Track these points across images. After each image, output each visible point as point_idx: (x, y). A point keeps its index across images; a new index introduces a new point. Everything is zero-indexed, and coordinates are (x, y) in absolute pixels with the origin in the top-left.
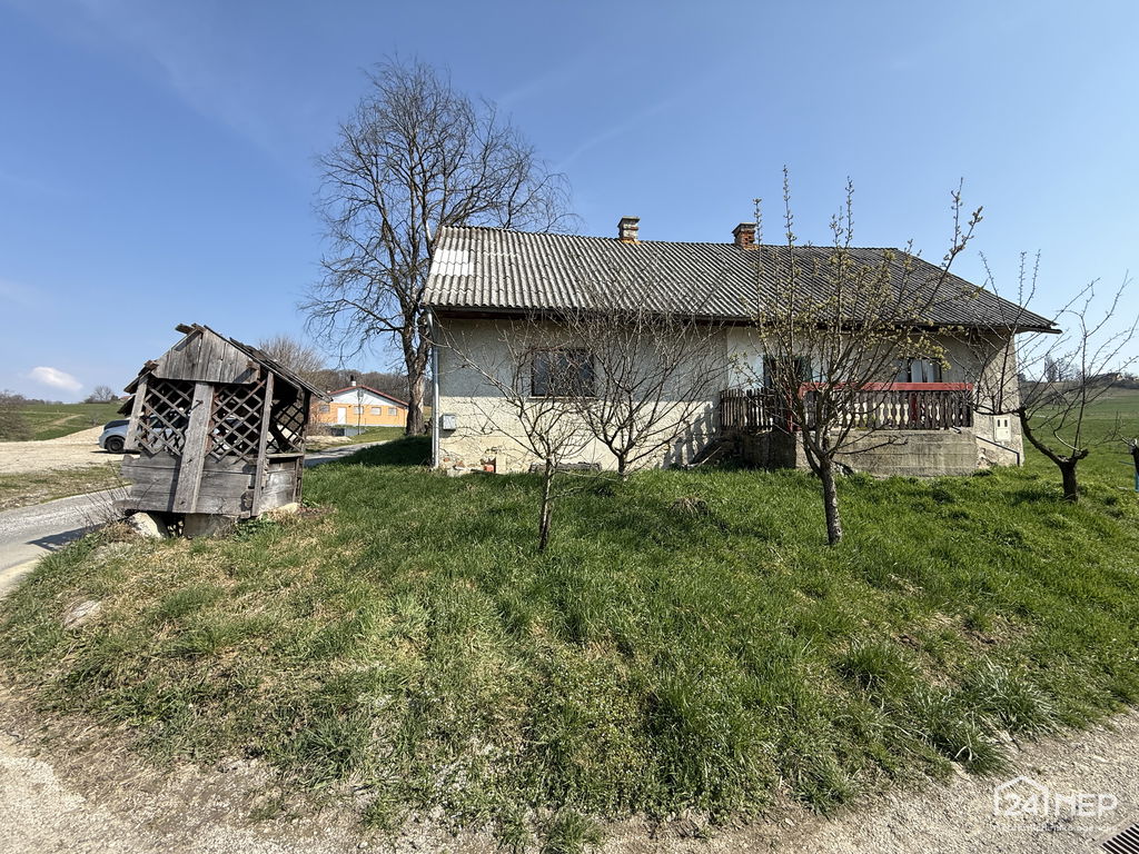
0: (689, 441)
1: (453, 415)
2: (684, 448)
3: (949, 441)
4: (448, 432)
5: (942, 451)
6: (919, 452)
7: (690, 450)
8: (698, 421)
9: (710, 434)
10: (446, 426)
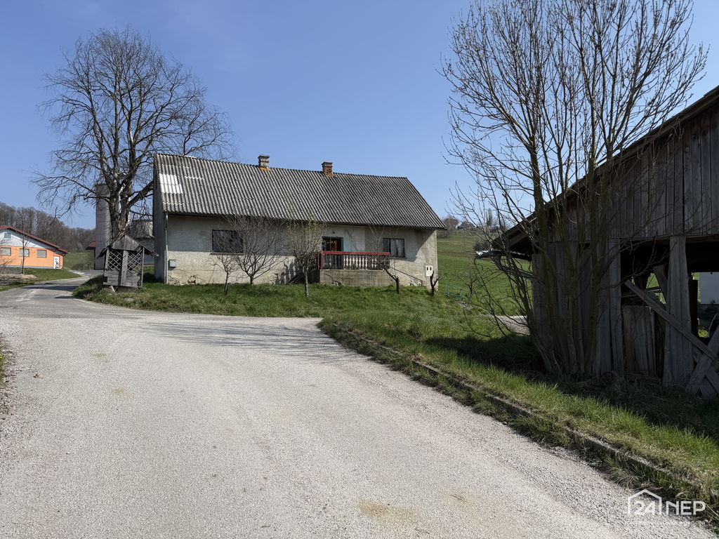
0: (287, 274)
1: (174, 260)
2: (285, 277)
3: (379, 274)
4: (171, 268)
5: (377, 278)
6: (368, 278)
7: (288, 278)
8: (291, 265)
9: (296, 271)
10: (171, 265)
